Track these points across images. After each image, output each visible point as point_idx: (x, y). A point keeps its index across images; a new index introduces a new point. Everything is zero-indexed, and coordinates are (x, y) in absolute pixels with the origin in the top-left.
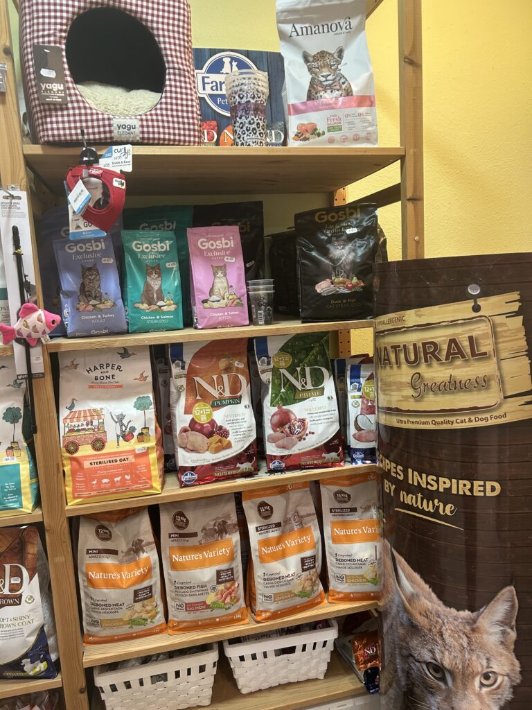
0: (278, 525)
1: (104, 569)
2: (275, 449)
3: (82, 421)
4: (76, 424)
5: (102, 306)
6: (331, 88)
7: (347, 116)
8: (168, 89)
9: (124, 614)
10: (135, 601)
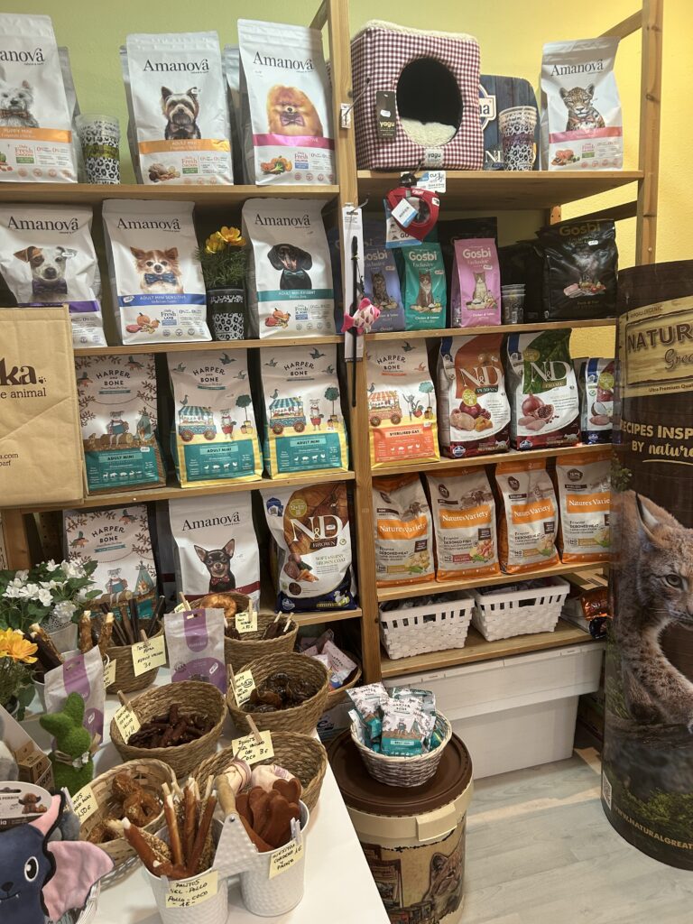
0: (524, 496)
1: (390, 524)
2: (526, 431)
3: (381, 401)
4: (377, 403)
5: (389, 307)
6: (585, 119)
7: (600, 144)
8: (464, 123)
9: (407, 562)
10: (416, 551)
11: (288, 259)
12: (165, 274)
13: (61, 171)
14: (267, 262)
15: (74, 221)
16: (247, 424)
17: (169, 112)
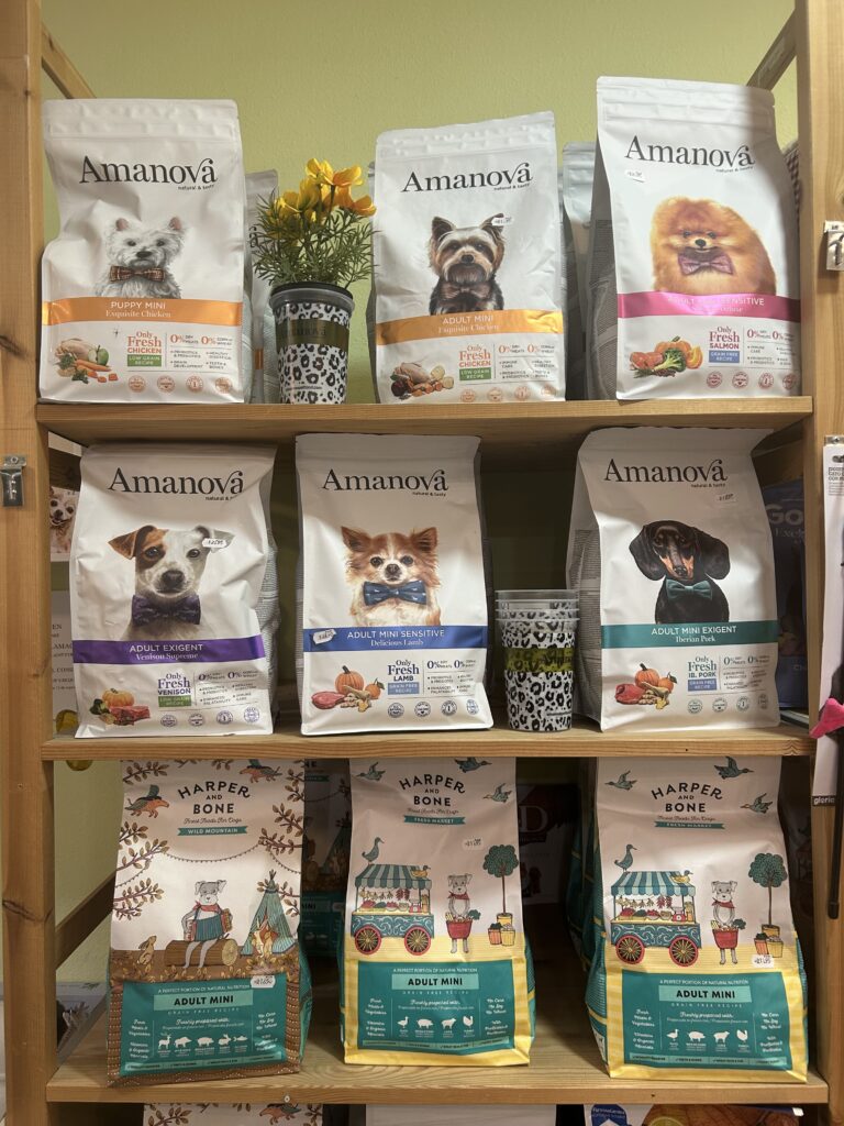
11: (674, 554)
12: (406, 583)
13: (213, 379)
14: (629, 562)
15: (236, 476)
16: (503, 921)
17: (441, 261)
